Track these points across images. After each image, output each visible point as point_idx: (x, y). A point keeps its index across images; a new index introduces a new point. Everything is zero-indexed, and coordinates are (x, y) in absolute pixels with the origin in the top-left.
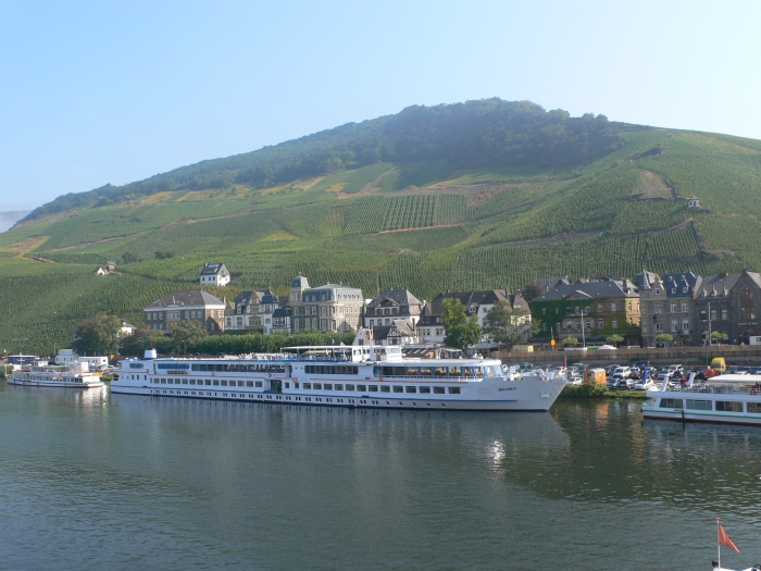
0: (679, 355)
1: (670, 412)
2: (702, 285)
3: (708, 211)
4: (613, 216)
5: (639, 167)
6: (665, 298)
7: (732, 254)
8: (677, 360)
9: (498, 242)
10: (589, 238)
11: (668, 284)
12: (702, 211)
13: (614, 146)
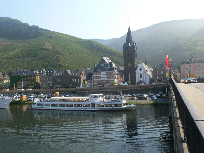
0: (48, 91)
1: (39, 107)
2: (56, 73)
3: (62, 54)
4: (37, 53)
5: (46, 41)
6: (46, 76)
7: (67, 65)
8: (47, 93)
9: (4, 59)
10: (30, 59)
11: (47, 72)
12: (60, 54)
13: (40, 34)
